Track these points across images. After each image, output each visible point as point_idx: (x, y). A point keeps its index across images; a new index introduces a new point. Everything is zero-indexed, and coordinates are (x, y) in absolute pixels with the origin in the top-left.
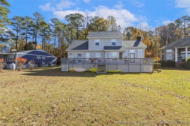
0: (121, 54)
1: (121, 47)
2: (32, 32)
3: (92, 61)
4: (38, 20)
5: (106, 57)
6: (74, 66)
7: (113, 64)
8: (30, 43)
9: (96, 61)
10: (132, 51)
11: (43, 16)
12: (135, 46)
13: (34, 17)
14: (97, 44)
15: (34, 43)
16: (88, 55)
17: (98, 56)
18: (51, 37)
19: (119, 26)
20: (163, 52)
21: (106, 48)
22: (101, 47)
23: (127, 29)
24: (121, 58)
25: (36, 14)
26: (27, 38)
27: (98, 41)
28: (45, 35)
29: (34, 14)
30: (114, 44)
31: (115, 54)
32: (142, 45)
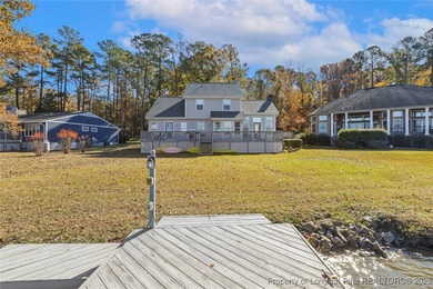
0: (237, 124)
1: (237, 113)
2: (55, 70)
3: (191, 136)
4: (69, 44)
5: (214, 129)
6: (162, 144)
7: (225, 141)
8: (49, 95)
9: (198, 136)
10: (256, 120)
11: (80, 36)
12: (260, 111)
13: (59, 38)
14: (200, 107)
15: (60, 95)
16: (184, 127)
17: (201, 127)
18: (99, 82)
19: (245, 65)
20: (314, 119)
21: (214, 114)
22: (206, 113)
23: (259, 72)
24: (237, 130)
25: (65, 31)
26: (42, 82)
27: (200, 102)
28: (84, 77)
29: (60, 31)
30: (227, 107)
31: (228, 125)
32: (272, 108)
